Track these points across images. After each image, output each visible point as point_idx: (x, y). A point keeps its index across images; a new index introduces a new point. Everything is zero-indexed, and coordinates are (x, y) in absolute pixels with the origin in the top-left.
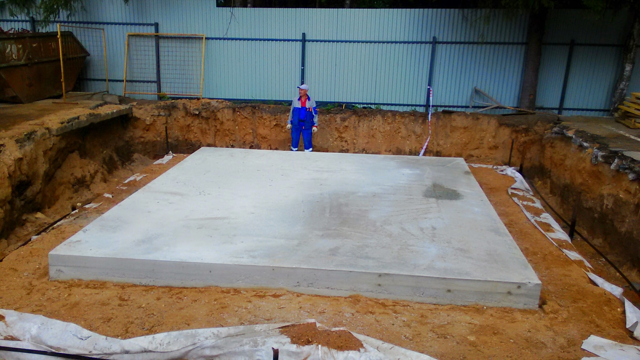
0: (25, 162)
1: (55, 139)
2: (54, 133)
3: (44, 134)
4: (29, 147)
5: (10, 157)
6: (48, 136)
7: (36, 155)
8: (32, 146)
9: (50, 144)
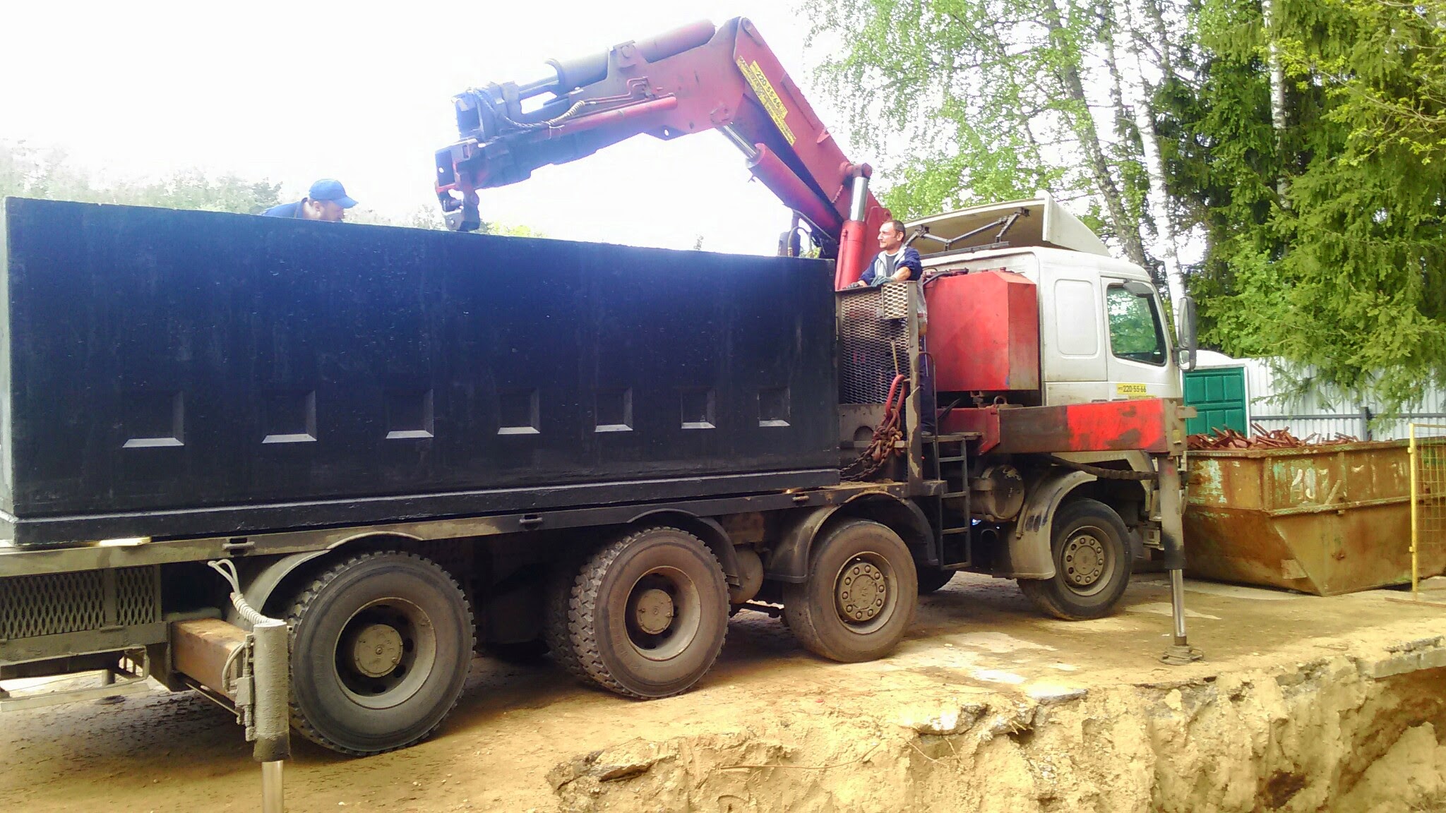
0: (1293, 730)
1: (1371, 687)
2: (1371, 672)
3: (1343, 673)
4: (1306, 696)
5: (1261, 714)
6: (1354, 677)
7: (1322, 719)
8: (1314, 696)
9: (1358, 698)
